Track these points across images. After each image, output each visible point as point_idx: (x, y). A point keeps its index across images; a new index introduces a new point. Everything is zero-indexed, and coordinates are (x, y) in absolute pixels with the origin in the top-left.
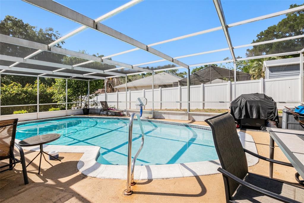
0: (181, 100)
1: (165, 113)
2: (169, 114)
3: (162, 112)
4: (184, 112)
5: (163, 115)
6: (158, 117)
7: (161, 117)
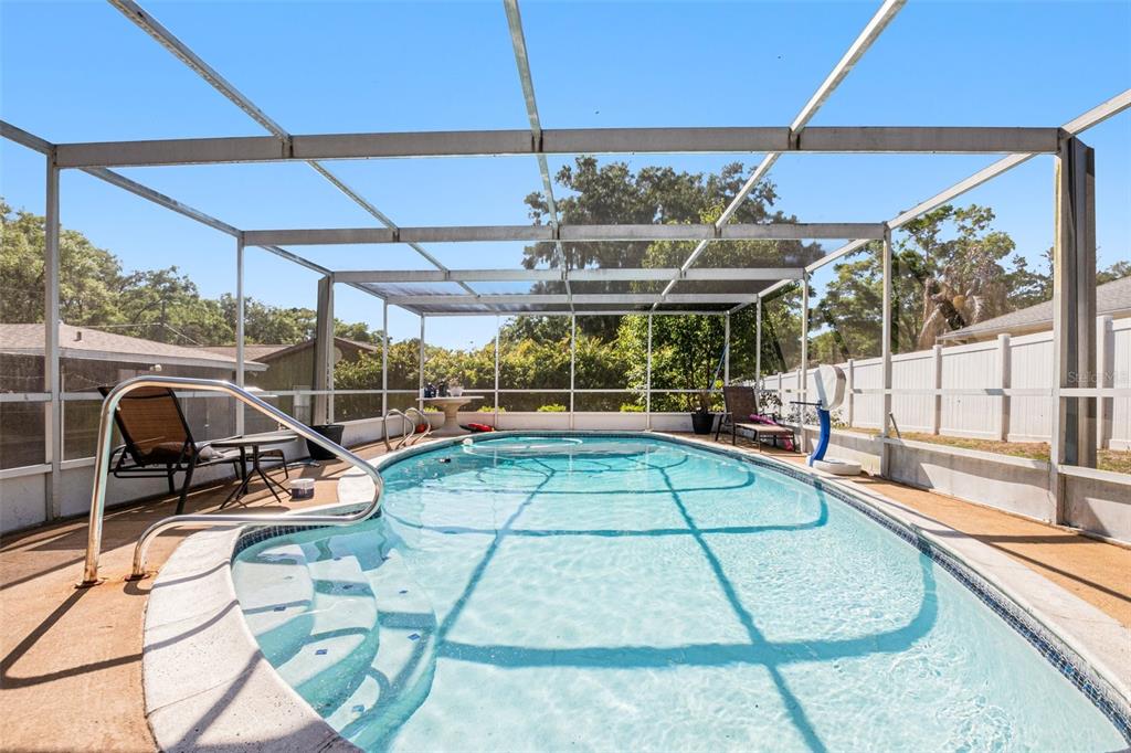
0: (1007, 385)
1: (934, 458)
2: (951, 462)
3: (923, 451)
4: (1028, 463)
5: (926, 467)
6: (905, 478)
7: (916, 474)
